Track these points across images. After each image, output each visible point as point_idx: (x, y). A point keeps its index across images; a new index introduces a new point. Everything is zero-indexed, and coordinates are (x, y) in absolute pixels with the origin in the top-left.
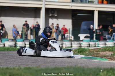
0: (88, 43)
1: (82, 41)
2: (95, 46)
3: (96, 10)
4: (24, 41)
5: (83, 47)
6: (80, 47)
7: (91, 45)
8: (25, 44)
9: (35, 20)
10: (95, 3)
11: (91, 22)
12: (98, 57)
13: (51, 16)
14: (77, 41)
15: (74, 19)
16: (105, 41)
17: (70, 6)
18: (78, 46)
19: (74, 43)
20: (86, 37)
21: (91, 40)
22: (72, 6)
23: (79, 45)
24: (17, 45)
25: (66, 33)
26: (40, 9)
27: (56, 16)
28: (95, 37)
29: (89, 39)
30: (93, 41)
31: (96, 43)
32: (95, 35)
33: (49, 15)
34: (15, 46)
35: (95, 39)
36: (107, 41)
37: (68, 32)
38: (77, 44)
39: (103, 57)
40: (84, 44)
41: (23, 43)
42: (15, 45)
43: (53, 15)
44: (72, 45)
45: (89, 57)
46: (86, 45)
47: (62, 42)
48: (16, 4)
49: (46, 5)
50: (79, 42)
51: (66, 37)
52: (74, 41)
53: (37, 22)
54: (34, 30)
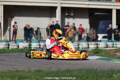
0: (106, 44)
1: (100, 41)
2: (113, 47)
3: (114, 9)
4: (39, 42)
5: (101, 47)
6: (97, 47)
7: (109, 45)
8: (40, 45)
9: (50, 20)
10: (113, 1)
11: (109, 21)
12: (115, 58)
13: (67, 15)
14: (94, 42)
15: (91, 18)
17: (86, 4)
18: (95, 47)
20: (104, 37)
21: (110, 41)
22: (89, 5)
25: (83, 33)
26: (55, 8)
27: (73, 16)
28: (113, 37)
29: (107, 39)
30: (112, 42)
31: (114, 44)
32: (113, 35)
33: (65, 14)
35: (113, 39)
37: (85, 32)
38: (94, 45)
40: (102, 45)
41: (38, 44)
42: (29, 46)
43: (70, 14)
44: (89, 46)
45: (105, 58)
46: (104, 46)
47: (78, 43)
48: (30, 3)
49: (62, 4)
50: (96, 43)
51: (83, 37)
52: (91, 42)
53: (53, 22)
54: (50, 30)
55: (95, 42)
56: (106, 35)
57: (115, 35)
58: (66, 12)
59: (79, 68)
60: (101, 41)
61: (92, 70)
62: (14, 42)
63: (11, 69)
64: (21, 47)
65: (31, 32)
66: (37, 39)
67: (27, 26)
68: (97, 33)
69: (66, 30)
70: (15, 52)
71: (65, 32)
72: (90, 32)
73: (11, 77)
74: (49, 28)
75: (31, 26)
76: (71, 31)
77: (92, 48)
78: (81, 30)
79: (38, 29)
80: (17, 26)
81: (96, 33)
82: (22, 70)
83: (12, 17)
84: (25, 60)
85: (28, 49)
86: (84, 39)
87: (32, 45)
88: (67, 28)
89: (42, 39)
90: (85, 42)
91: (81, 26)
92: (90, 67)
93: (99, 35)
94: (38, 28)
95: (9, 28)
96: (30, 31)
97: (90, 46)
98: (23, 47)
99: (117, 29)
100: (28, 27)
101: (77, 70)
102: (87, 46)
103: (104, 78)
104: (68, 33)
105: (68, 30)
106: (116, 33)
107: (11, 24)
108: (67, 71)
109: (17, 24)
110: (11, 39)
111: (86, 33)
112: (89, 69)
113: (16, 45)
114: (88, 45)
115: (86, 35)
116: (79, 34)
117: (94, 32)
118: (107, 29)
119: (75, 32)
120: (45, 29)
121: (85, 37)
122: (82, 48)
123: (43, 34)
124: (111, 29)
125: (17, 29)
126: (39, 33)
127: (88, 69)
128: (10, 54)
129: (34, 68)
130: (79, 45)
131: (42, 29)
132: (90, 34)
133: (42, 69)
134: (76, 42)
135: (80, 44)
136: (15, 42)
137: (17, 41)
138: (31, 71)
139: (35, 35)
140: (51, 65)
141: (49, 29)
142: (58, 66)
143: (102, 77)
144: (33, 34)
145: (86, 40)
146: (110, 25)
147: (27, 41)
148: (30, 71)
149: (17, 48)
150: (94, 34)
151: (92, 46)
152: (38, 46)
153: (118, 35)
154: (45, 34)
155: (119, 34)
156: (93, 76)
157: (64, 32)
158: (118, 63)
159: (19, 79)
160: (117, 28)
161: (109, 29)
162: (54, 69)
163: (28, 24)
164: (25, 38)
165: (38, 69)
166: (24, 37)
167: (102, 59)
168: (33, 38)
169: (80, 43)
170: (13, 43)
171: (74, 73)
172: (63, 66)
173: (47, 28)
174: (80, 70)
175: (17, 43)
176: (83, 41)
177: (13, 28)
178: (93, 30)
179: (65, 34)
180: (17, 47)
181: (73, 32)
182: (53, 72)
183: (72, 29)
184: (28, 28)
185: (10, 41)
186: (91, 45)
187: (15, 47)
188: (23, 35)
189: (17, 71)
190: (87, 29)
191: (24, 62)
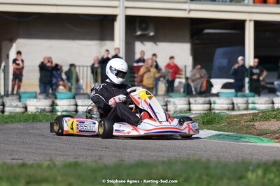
0: (230, 102)
1: (217, 95)
2: (247, 109)
3: (250, 21)
4: (74, 98)
5: (218, 110)
6: (210, 109)
7: (237, 104)
8: (76, 105)
9: (101, 46)
10: (246, 2)
11: (237, 48)
12: (250, 133)
13: (140, 35)
14: (202, 97)
15: (196, 42)
16: (271, 95)
17: (185, 10)
18: (205, 109)
19: (195, 101)
20: (225, 86)
21: (239, 94)
22: (190, 10)
23: (207, 106)
24: (58, 108)
25: (177, 76)
26: (112, 18)
27: (153, 36)
28: (247, 86)
29: (233, 91)
30: (244, 96)
31: (250, 101)
32: (247, 80)
33: (136, 32)
34: (53, 110)
35: (247, 91)
36: (278, 96)
37: (181, 74)
38: (202, 104)
39: (262, 134)
40: (220, 104)
41: (72, 102)
42: (51, 108)
43: (146, 33)
44: (191, 105)
45: (228, 135)
46: (226, 106)
47: (166, 99)
48: (54, 7)
49: (128, 10)
50: (207, 99)
51: (178, 86)
52: (195, 96)
53: (107, 51)
54: (99, 71)
55: (206, 97)
56: (232, 81)
57: (251, 81)
58: (137, 29)
59: (168, 157)
60: (220, 94)
61: (198, 162)
62: (15, 97)
63: (10, 161)
64: (31, 109)
65: (56, 75)
66: (70, 90)
67: (46, 61)
68: (210, 77)
69: (139, 70)
70: (19, 121)
71: (134, 73)
72: (194, 75)
73: (9, 180)
74: (96, 65)
75: (55, 61)
76: (149, 71)
77: (198, 112)
78: (171, 71)
79: (73, 68)
80: (23, 61)
81: (207, 76)
82: (33, 164)
83: (12, 40)
84: (40, 139)
85: (48, 114)
86: (179, 91)
87: (57, 105)
88: (140, 64)
89: (82, 92)
90: (181, 97)
91: (172, 60)
92: (194, 155)
93: (213, 81)
94: (72, 65)
95: (3, 64)
96: (54, 72)
97: (193, 107)
98: (37, 108)
99: (256, 67)
100: (49, 62)
101: (163, 162)
102: (185, 107)
103: (225, 181)
104: (142, 76)
105: (142, 71)
106: (255, 77)
107: (8, 56)
108: (140, 164)
109: (23, 56)
110: (8, 92)
111: (183, 76)
112: (192, 160)
113: (19, 104)
114: (189, 104)
115: (183, 81)
116: (167, 78)
117: (202, 75)
118: (233, 68)
119: (158, 75)
120: (87, 67)
121: (182, 85)
122: (175, 112)
123: (83, 80)
124: (243, 66)
125: (23, 68)
126: (74, 77)
127: (189, 159)
128: (6, 126)
129: (62, 159)
130: (166, 105)
131: (81, 68)
132: (193, 78)
133: (81, 160)
134: (161, 98)
135: (170, 102)
136: (18, 97)
137: (22, 96)
138: (55, 165)
139: (66, 81)
140: (101, 151)
141: (97, 68)
142: (118, 154)
143: (221, 178)
144: (59, 79)
145: (184, 92)
146: (240, 58)
147: (47, 96)
148: (52, 166)
149: (23, 113)
150: (202, 80)
151: (198, 106)
152: (73, 108)
153: (258, 80)
154: (89, 79)
155: (261, 78)
156: (200, 177)
157: (132, 75)
158: (257, 146)
159: (28, 183)
160: (256, 64)
161: (239, 67)
162: (109, 159)
163: (48, 55)
164: (41, 90)
165: (71, 160)
166: (40, 86)
167: (221, 136)
168: (61, 88)
169: (169, 99)
170: (13, 100)
171: (154, 170)
172: (131, 153)
173: (93, 64)
174: (170, 163)
175: (22, 99)
176: (177, 94)
177: (14, 65)
178: (201, 69)
179: (136, 80)
180: (23, 110)
181: (154, 73)
182: (106, 167)
183: (151, 66)
184: (49, 64)
185: (7, 95)
186: (196, 104)
187: (19, 110)
188: (37, 82)
189: (23, 165)
190: (185, 67)
191: (38, 144)
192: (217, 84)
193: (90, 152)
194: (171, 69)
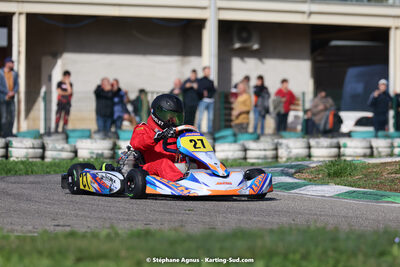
0: (366, 144)
1: (349, 135)
2: (391, 155)
3: (396, 28)
5: (350, 156)
6: (339, 155)
7: (377, 148)
9: (183, 64)
11: (378, 68)
12: (396, 190)
13: (239, 49)
14: (327, 137)
15: (320, 58)
17: (303, 13)
18: (332, 154)
19: (318, 143)
20: (360, 122)
21: (380, 133)
22: (311, 13)
23: (334, 151)
25: (292, 107)
26: (199, 24)
27: (257, 50)
28: (391, 122)
29: (371, 129)
30: (387, 137)
31: (396, 144)
32: (391, 113)
33: (233, 44)
34: (114, 156)
35: (391, 129)
37: (298, 105)
38: (327, 147)
40: (353, 148)
42: (112, 152)
43: (245, 45)
44: (312, 150)
45: (364, 193)
46: (361, 151)
47: (276, 141)
48: (117, 8)
49: (221, 12)
50: (335, 141)
51: (292, 123)
53: (194, 71)
55: (333, 137)
56: (369, 114)
58: (235, 39)
59: (278, 224)
60: (352, 134)
61: (321, 231)
62: (59, 137)
63: (52, 228)
64: (83, 154)
68: (339, 109)
72: (316, 106)
73: (51, 255)
74: (177, 92)
77: (321, 159)
79: (143, 96)
80: (71, 85)
81: (334, 108)
82: (86, 232)
83: (56, 55)
85: (108, 160)
86: (294, 129)
87: (119, 148)
90: (298, 137)
91: (285, 85)
92: (315, 221)
93: (343, 115)
94: (142, 91)
95: (43, 90)
97: (315, 152)
98: (92, 153)
102: (303, 152)
103: (361, 257)
107: (50, 78)
109: (73, 79)
110: (50, 128)
111: (300, 108)
112: (313, 228)
113: (66, 146)
114: (309, 147)
115: (301, 114)
117: (328, 105)
118: (372, 96)
122: (288, 159)
124: (385, 93)
125: (71, 95)
126: (144, 108)
127: (309, 227)
128: (47, 178)
129: (127, 225)
130: (276, 149)
132: (315, 110)
133: (154, 227)
134: (269, 139)
135: (281, 144)
136: (63, 136)
137: (71, 134)
138: (117, 234)
139: (132, 115)
140: (184, 214)
141: (177, 95)
142: (207, 219)
143: (354, 254)
145: (302, 130)
146: (382, 82)
148: (113, 235)
149: (72, 159)
150: (328, 112)
151: (322, 150)
156: (325, 252)
157: (227, 106)
159: (79, 260)
161: (380, 96)
162: (195, 227)
165: (140, 227)
167: (354, 194)
168: (126, 124)
169: (281, 141)
170: (57, 140)
171: (259, 243)
172: (225, 217)
173: (173, 91)
174: (281, 232)
175: (70, 140)
176: (292, 134)
177: (59, 90)
178: (326, 97)
180: (72, 155)
185: (48, 133)
186: (318, 147)
187: (66, 155)
189: (72, 234)
191: (93, 205)
192: (349, 119)
193: (167, 217)
194: (283, 96)
